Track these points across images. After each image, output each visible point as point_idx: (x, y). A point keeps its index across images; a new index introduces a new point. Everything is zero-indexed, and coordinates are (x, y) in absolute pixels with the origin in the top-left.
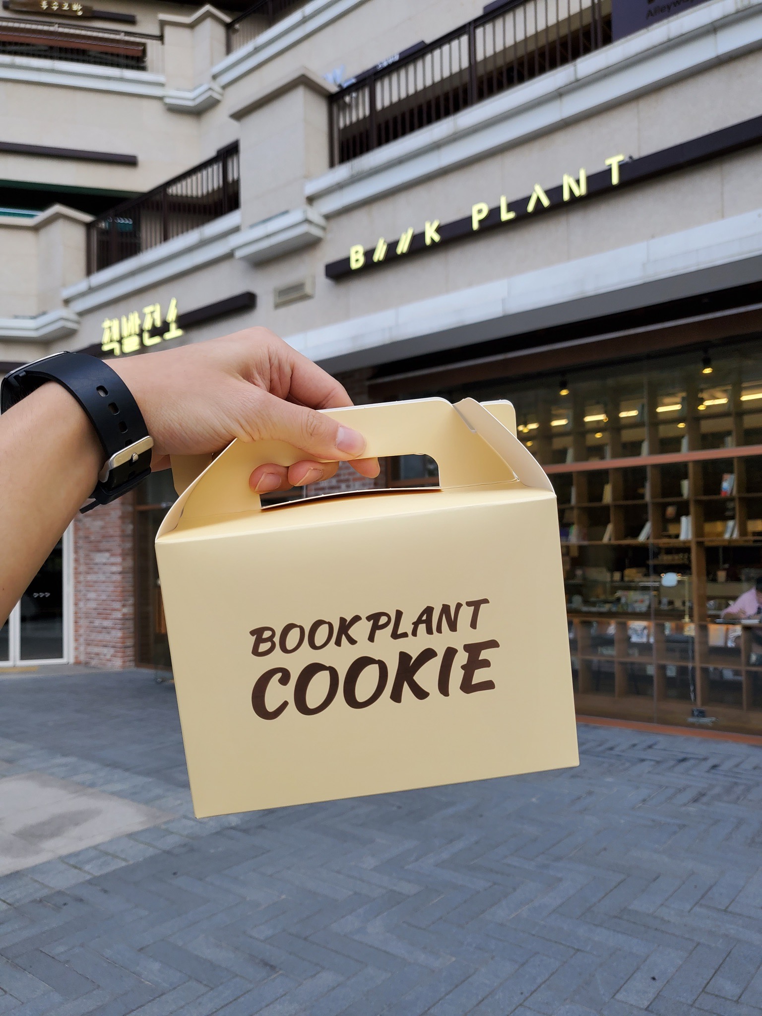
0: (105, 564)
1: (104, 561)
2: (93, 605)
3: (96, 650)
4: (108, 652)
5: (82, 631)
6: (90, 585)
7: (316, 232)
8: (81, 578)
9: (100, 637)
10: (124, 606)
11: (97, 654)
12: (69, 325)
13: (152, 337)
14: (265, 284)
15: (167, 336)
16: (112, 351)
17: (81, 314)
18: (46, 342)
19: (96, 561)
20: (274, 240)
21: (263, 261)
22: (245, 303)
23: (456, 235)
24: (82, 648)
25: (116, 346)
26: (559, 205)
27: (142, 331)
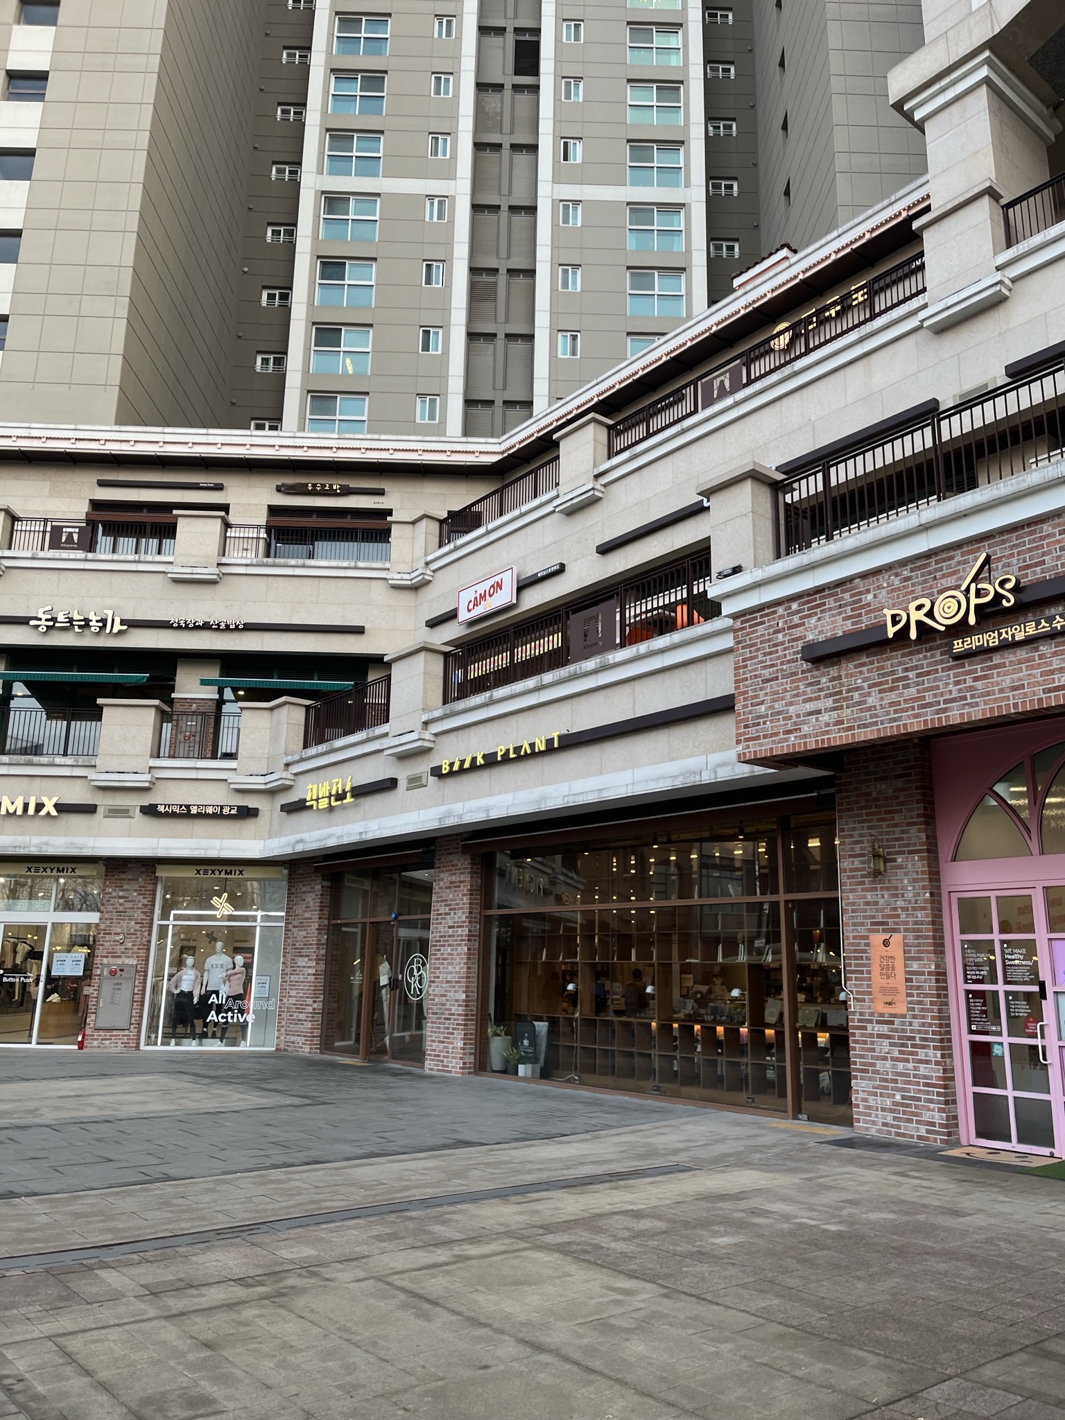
0: (304, 967)
1: (304, 964)
2: (293, 1001)
3: (293, 1039)
4: (301, 1040)
5: (284, 1023)
6: (293, 984)
7: (428, 745)
8: (287, 978)
9: (296, 1028)
10: (314, 1002)
11: (293, 1043)
12: (287, 783)
13: (337, 800)
14: (402, 774)
15: (345, 801)
16: (312, 806)
17: (296, 774)
18: (272, 793)
19: (299, 964)
20: (404, 748)
21: (404, 757)
22: (391, 784)
23: (491, 761)
24: (283, 1038)
25: (314, 803)
26: (534, 754)
27: (331, 795)
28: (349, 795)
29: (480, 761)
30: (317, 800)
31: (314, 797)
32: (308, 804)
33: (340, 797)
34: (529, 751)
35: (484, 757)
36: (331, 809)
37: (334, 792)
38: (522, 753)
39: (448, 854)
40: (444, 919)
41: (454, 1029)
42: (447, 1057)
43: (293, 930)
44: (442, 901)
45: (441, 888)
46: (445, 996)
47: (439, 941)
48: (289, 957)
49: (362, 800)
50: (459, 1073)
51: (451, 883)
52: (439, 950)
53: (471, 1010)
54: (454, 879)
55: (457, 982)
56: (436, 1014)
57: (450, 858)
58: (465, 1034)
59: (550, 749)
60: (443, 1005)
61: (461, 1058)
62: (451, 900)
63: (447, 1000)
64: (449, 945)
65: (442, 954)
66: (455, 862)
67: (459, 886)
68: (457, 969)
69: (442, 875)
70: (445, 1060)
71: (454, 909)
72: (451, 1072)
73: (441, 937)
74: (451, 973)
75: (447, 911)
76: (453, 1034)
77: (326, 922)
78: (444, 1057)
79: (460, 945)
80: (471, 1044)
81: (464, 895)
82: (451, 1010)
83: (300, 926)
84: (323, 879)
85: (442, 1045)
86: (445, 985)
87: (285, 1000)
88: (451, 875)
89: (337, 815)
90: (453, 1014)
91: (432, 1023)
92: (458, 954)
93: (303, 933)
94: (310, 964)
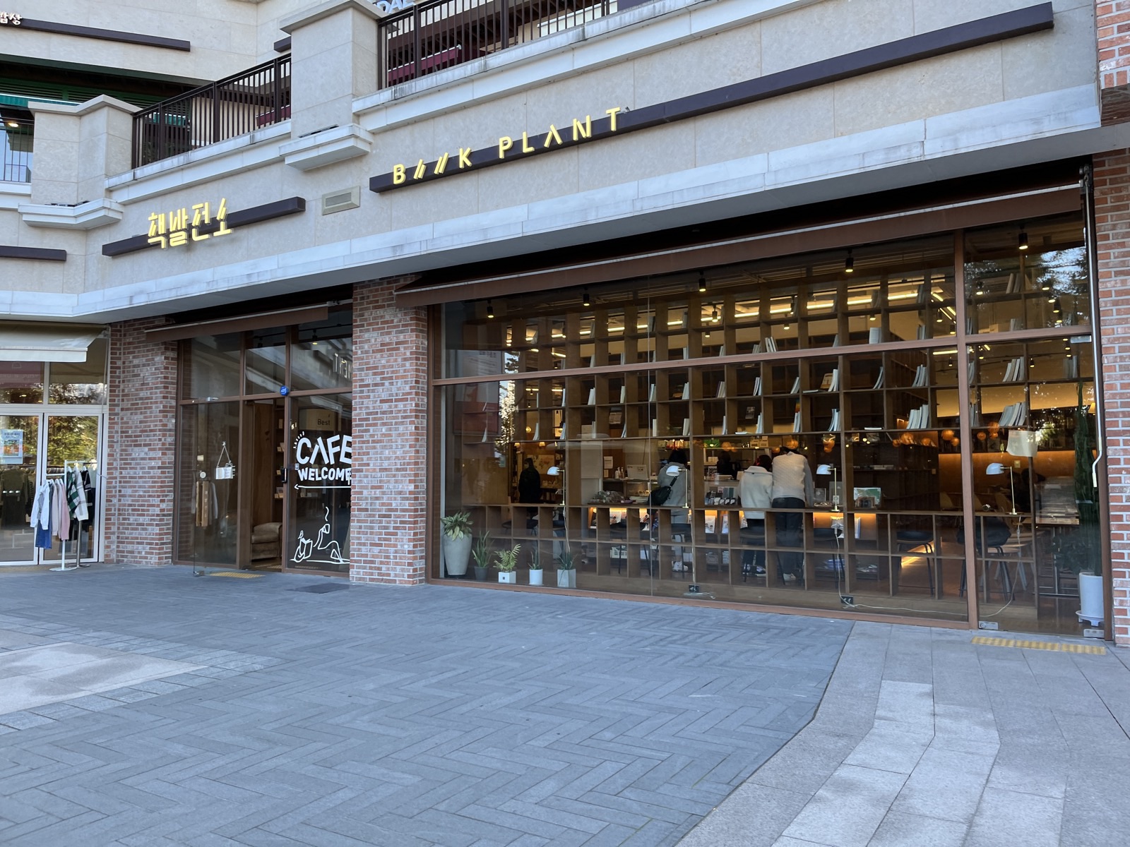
0: (143, 459)
1: (142, 455)
3: (129, 547)
4: (144, 549)
5: (114, 529)
7: (362, 146)
8: (117, 474)
9: (136, 534)
10: (162, 501)
11: (132, 552)
12: (111, 214)
13: (200, 233)
14: (313, 192)
15: (216, 234)
16: (158, 244)
17: (124, 204)
18: (86, 230)
19: (133, 456)
20: (322, 151)
21: (312, 168)
22: (294, 207)
23: (485, 161)
24: (114, 547)
25: (162, 239)
26: (569, 143)
27: (189, 228)
28: (222, 225)
29: (464, 160)
30: (167, 235)
31: (162, 231)
32: (150, 241)
33: (209, 228)
34: (559, 141)
35: (470, 156)
36: (190, 245)
37: (196, 222)
38: (547, 144)
39: (375, 308)
40: (373, 391)
41: (395, 528)
42: (388, 563)
43: (121, 413)
44: (368, 369)
45: (367, 352)
46: (380, 487)
47: (367, 419)
48: (117, 448)
49: (244, 233)
50: (406, 582)
51: (382, 345)
52: (367, 431)
53: (421, 504)
54: (387, 339)
55: (398, 470)
56: (366, 510)
57: (380, 312)
58: (415, 534)
59: (601, 133)
60: (377, 498)
61: (410, 564)
62: (384, 367)
63: (384, 493)
64: (384, 424)
65: (372, 436)
66: (387, 318)
67: (398, 349)
68: (399, 453)
69: (366, 336)
70: (384, 567)
71: (391, 378)
72: (394, 581)
73: (368, 414)
74: (389, 459)
75: (378, 379)
76: (396, 534)
77: (173, 403)
78: (382, 563)
79: (402, 423)
80: (421, 545)
81: (405, 359)
82: (391, 504)
83: (134, 408)
84: (166, 349)
85: (376, 550)
86: (379, 474)
87: (115, 501)
88: (382, 334)
89: (198, 255)
90: (396, 510)
91: (359, 521)
92: (399, 435)
93: (141, 417)
94: (152, 454)
